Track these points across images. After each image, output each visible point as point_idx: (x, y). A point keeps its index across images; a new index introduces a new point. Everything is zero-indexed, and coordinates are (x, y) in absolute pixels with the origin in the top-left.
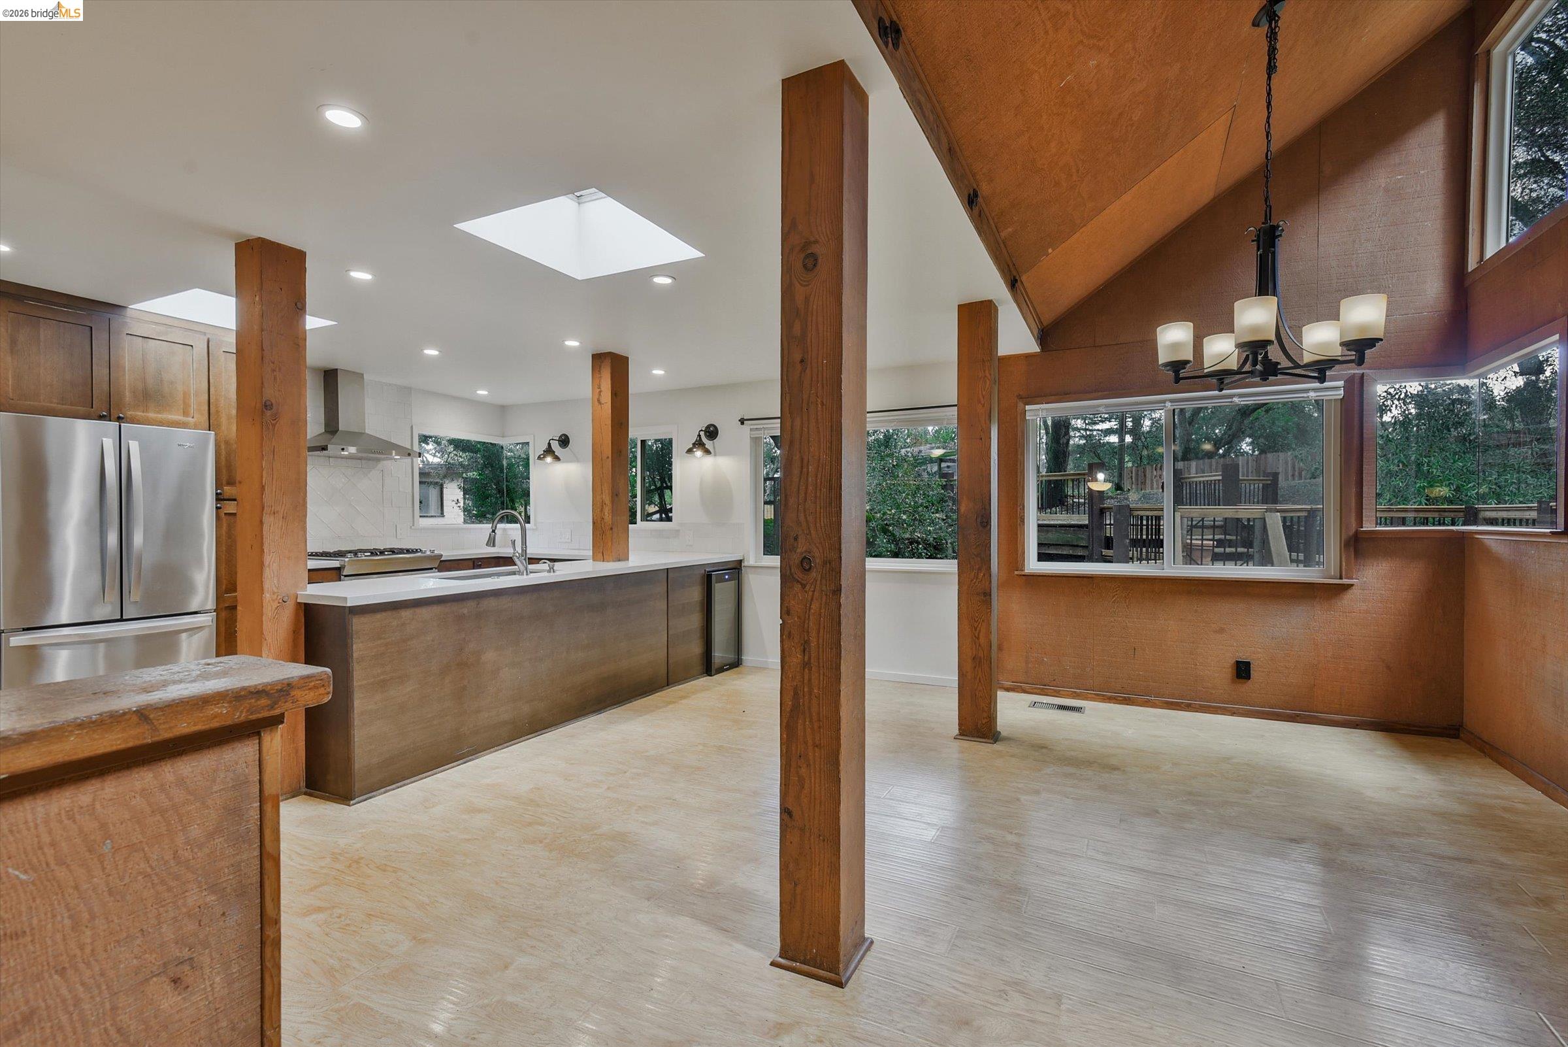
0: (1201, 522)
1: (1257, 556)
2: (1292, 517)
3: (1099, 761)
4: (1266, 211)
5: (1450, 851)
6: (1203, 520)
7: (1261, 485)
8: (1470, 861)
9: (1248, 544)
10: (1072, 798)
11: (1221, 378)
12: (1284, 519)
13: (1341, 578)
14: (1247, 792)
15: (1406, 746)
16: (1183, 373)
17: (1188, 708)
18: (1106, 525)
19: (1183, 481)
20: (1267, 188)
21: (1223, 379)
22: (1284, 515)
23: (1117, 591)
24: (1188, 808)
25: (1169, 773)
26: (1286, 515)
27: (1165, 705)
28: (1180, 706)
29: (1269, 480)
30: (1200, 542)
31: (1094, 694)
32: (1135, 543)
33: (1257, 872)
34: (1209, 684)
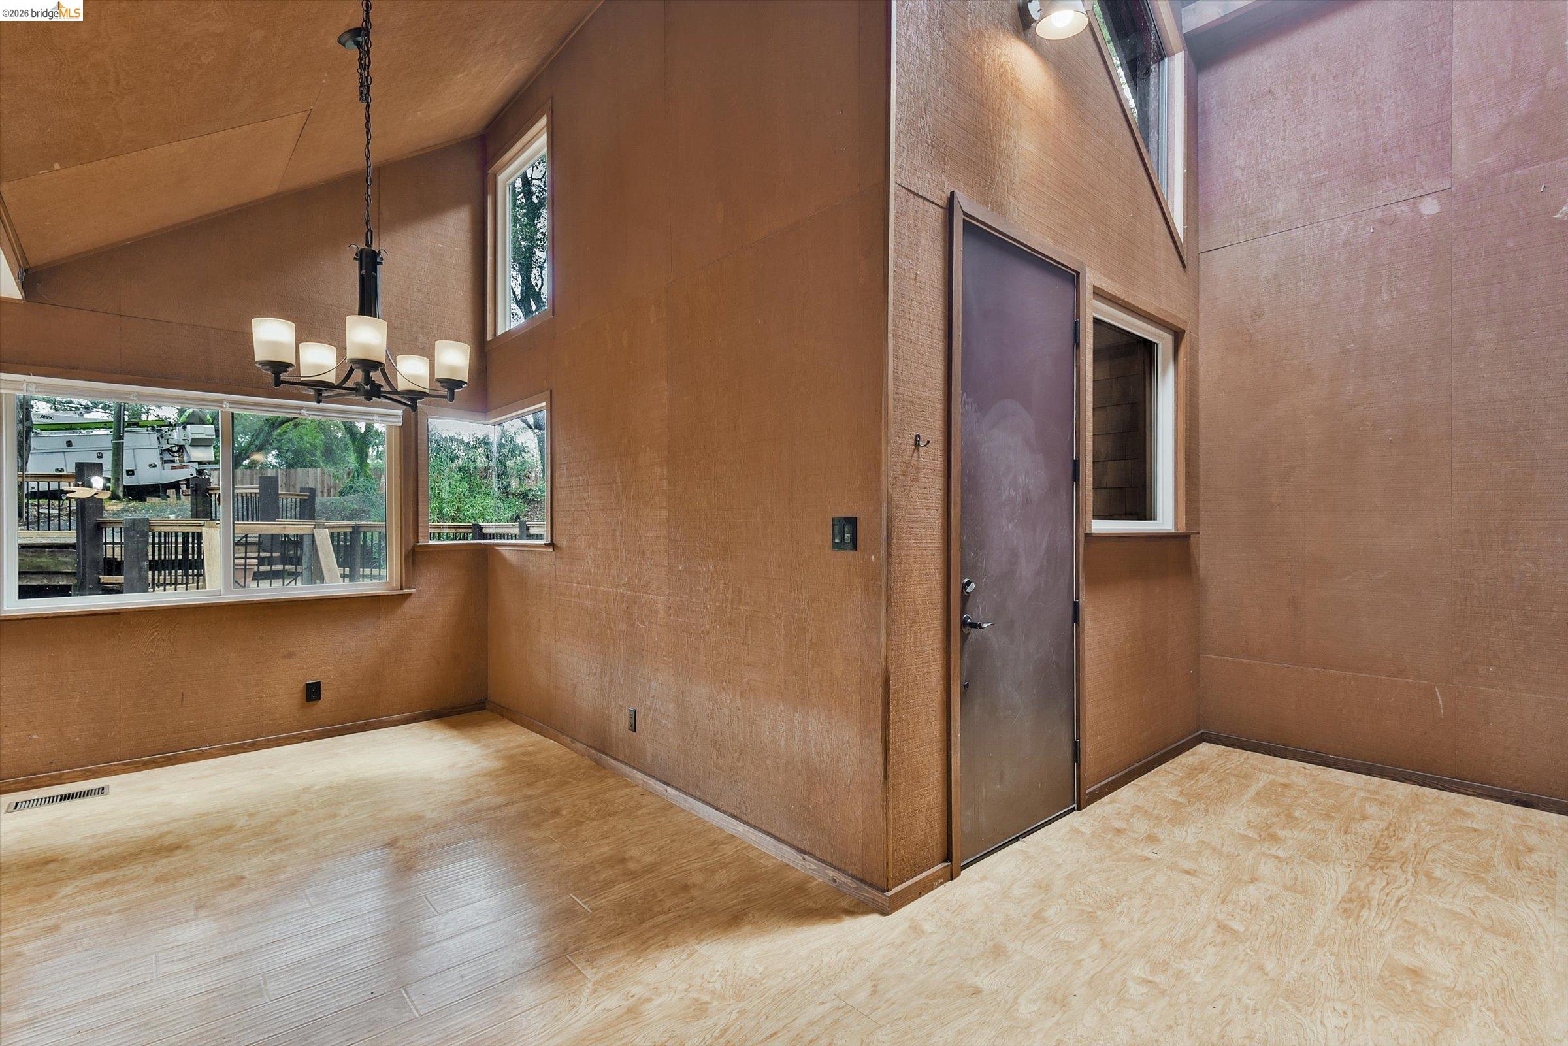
0: (244, 539)
1: (305, 573)
2: (339, 533)
3: (147, 848)
4: (367, 235)
5: (500, 800)
6: (246, 536)
7: (298, 500)
8: (513, 803)
9: (297, 561)
10: (116, 912)
11: (319, 389)
12: (332, 534)
13: (402, 589)
14: (335, 816)
15: (454, 726)
16: (284, 376)
17: (253, 747)
18: (106, 543)
19: (210, 492)
20: (368, 211)
21: (321, 390)
22: (331, 531)
23: (156, 627)
24: (277, 857)
25: (247, 828)
26: (333, 531)
27: (224, 752)
28: (243, 748)
29: (306, 495)
30: (243, 561)
31: (122, 764)
32: (155, 566)
33: (363, 891)
34: (277, 715)
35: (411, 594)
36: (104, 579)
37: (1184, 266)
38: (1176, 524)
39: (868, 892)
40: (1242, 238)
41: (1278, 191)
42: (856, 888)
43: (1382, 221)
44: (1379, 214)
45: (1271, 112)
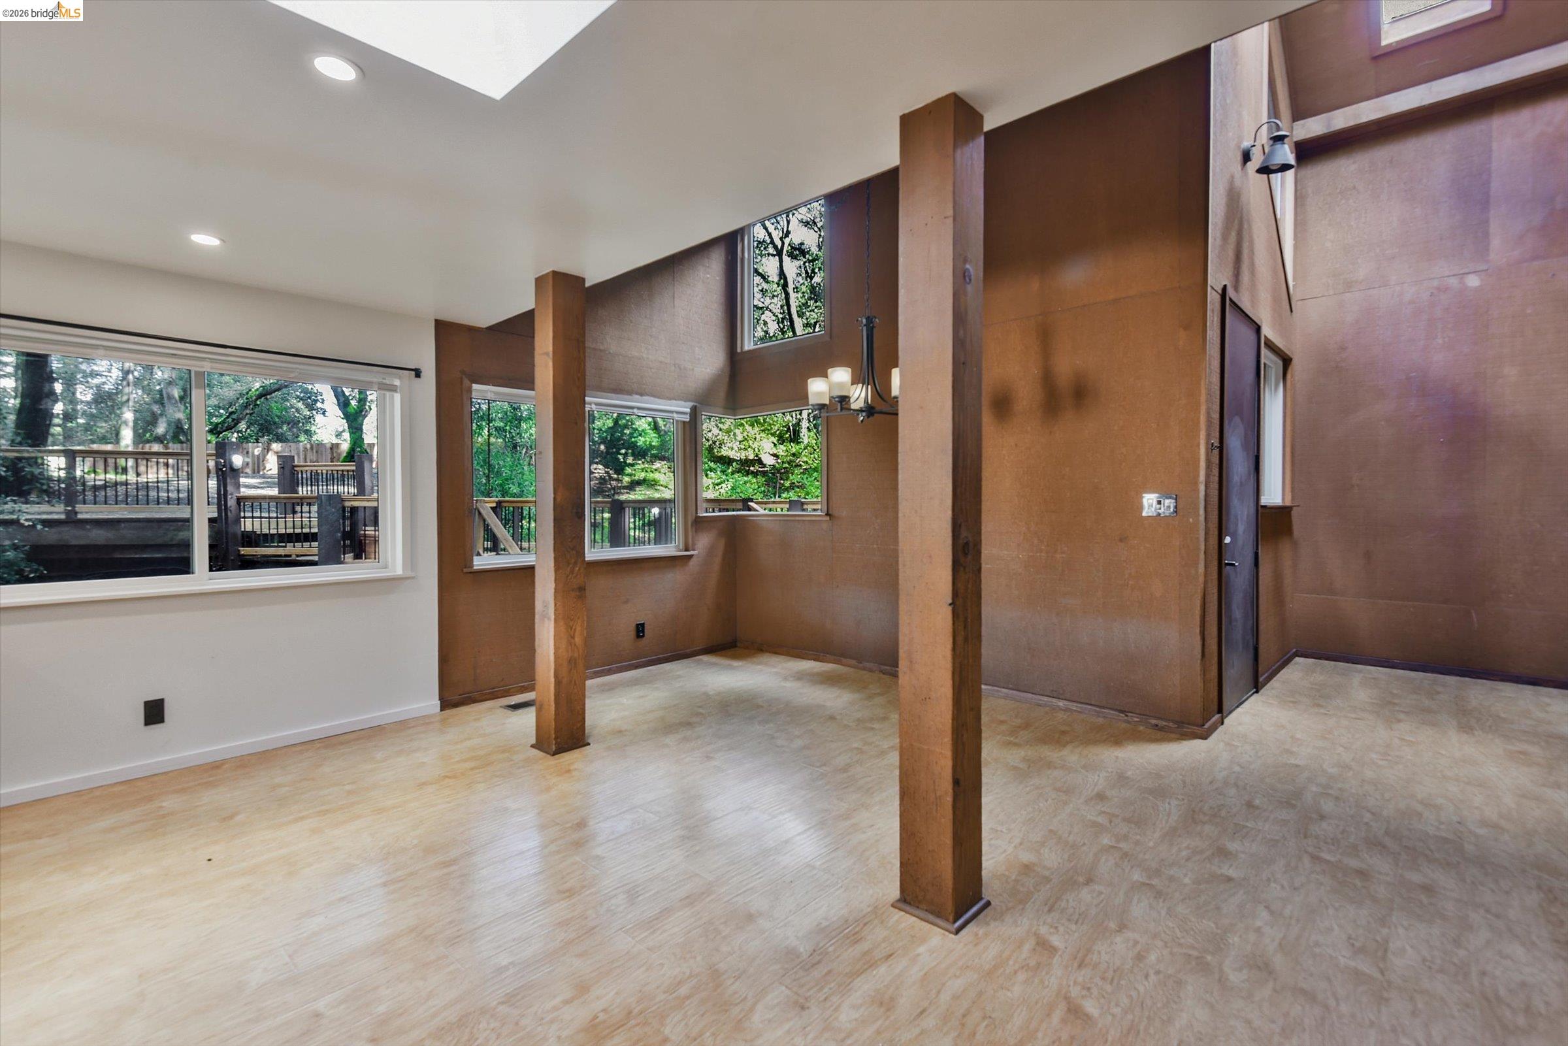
13: (686, 551)
34: (623, 648)
35: (693, 555)
36: (244, 551)
37: (1291, 311)
38: (1283, 499)
39: (1189, 728)
40: (1331, 292)
41: (1359, 261)
42: (1178, 728)
43: (1438, 289)
44: (1436, 283)
45: (1355, 202)
